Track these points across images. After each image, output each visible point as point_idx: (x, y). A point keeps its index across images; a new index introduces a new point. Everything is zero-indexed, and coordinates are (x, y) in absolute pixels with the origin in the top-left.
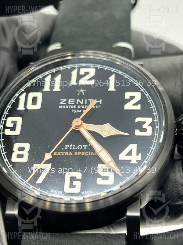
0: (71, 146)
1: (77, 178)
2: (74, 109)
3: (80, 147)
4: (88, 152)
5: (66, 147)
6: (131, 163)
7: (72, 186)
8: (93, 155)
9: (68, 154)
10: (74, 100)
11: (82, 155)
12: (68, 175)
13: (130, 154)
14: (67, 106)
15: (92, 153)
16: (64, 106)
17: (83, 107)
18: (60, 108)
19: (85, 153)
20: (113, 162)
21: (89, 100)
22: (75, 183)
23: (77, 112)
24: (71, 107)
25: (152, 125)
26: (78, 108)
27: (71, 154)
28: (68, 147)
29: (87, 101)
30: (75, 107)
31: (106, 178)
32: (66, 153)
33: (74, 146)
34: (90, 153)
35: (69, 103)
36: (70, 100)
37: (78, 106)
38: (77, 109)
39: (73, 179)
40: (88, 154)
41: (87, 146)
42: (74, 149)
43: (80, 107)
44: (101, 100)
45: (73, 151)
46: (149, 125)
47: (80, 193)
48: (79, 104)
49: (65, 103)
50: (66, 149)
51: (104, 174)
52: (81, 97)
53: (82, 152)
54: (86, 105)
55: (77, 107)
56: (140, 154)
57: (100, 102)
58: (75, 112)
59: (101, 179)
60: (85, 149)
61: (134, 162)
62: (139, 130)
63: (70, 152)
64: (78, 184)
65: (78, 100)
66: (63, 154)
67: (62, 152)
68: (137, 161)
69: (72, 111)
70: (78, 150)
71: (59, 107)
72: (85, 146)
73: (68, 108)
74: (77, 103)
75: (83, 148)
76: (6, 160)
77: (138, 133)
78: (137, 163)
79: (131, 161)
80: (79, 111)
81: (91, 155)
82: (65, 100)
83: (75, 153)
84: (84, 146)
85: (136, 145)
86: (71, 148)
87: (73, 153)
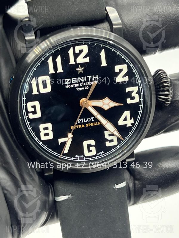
0: (82, 119)
1: (92, 145)
2: (77, 87)
3: (89, 120)
4: (95, 123)
5: (79, 121)
6: (127, 126)
7: (89, 151)
8: (100, 124)
9: (81, 127)
10: (76, 78)
11: (92, 125)
12: (85, 143)
13: (125, 119)
14: (71, 85)
15: (99, 122)
16: (70, 85)
17: (84, 84)
18: (67, 88)
19: (93, 124)
20: (117, 131)
21: (88, 77)
22: (91, 148)
23: (81, 90)
24: (75, 86)
25: (138, 93)
26: (81, 85)
27: (84, 127)
28: (80, 121)
29: (86, 77)
30: (78, 85)
31: (112, 141)
32: (80, 126)
33: (84, 119)
34: (97, 123)
35: (73, 82)
36: (72, 79)
37: (81, 84)
38: (80, 87)
39: (89, 146)
40: (96, 124)
41: (94, 118)
42: (85, 122)
43: (82, 85)
44: (97, 75)
45: (85, 124)
46: (136, 93)
47: (96, 155)
48: (81, 82)
49: (69, 83)
50: (79, 122)
51: (109, 138)
52: (81, 75)
53: (91, 124)
54: (86, 82)
55: (79, 85)
56: (133, 118)
57: (97, 77)
58: (79, 89)
59: (108, 142)
60: (93, 120)
61: (129, 125)
62: (129, 99)
63: (83, 125)
64: (93, 149)
65: (79, 78)
66: (78, 128)
67: (77, 126)
68: (131, 124)
69: (76, 89)
70: (88, 123)
71: (65, 87)
72: (93, 118)
73: (73, 87)
74: (79, 81)
75: (92, 120)
76: (36, 139)
77: (129, 101)
78: (131, 126)
79: (127, 125)
80: (82, 88)
81: (98, 124)
82: (69, 80)
83: (86, 125)
84: (91, 118)
85: (129, 111)
86: (82, 122)
87: (85, 126)
